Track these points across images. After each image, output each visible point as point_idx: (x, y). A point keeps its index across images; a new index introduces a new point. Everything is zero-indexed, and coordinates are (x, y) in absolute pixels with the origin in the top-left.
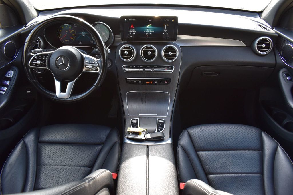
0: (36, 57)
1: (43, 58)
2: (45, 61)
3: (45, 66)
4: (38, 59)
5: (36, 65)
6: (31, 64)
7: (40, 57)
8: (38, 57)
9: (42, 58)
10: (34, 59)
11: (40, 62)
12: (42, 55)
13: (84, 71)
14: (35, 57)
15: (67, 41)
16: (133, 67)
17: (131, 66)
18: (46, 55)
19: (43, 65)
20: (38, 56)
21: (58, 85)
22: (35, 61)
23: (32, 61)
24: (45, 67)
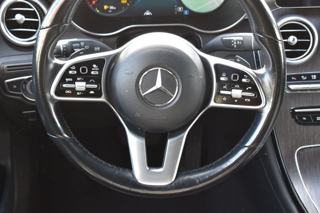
0: (71, 70)
1: (92, 73)
2: (97, 80)
3: (98, 94)
4: (78, 74)
5: (74, 93)
6: (60, 91)
7: (84, 70)
8: (77, 69)
9: (90, 70)
10: (66, 74)
11: (84, 84)
12: (89, 63)
13: (212, 104)
14: (69, 69)
15: (109, 9)
16: (309, 77)
17: (305, 75)
18: (100, 62)
19: (92, 92)
20: (77, 65)
21: (136, 145)
22: (69, 82)
23: (62, 80)
24: (100, 96)
